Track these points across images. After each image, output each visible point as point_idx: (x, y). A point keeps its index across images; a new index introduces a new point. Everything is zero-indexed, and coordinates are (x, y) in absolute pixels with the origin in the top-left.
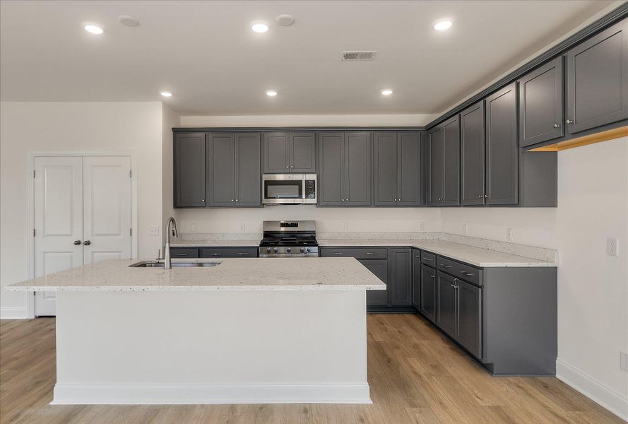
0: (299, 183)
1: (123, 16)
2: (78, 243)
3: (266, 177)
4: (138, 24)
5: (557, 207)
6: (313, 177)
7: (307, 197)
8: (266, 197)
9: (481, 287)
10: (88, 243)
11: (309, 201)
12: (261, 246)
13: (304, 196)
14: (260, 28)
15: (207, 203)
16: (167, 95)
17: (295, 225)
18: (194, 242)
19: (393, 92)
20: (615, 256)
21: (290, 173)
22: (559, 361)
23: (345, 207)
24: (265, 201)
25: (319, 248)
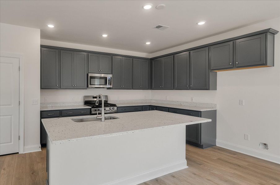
5: (216, 90)
8: (90, 84)
13: (108, 84)
15: (60, 87)
20: (243, 105)
21: (100, 73)
22: (217, 140)
23: (122, 89)
24: (89, 86)
25: (117, 107)
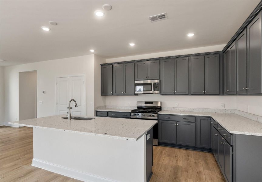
0: (151, 84)
1: (50, 22)
3: (136, 82)
4: (57, 24)
6: (156, 81)
7: (154, 90)
8: (136, 91)
9: (232, 146)
11: (157, 92)
12: (131, 112)
13: (153, 90)
14: (99, 14)
16: (92, 51)
17: (151, 103)
19: (195, 34)
21: (147, 80)
23: (174, 95)
24: (136, 93)
25: (158, 114)
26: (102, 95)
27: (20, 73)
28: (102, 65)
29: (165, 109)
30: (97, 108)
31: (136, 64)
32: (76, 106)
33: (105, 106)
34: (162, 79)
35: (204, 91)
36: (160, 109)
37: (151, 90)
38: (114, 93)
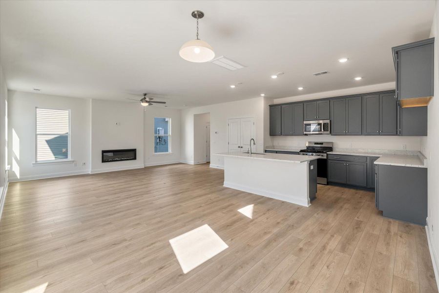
0: (321, 124)
1: (238, 83)
2: (239, 147)
3: (305, 122)
4: (242, 84)
6: (328, 121)
7: (324, 130)
8: (305, 131)
10: (242, 147)
11: (325, 132)
12: (300, 151)
13: (322, 130)
16: (263, 95)
17: (322, 144)
18: (278, 149)
23: (346, 135)
24: (305, 133)
25: (327, 154)
26: (270, 135)
27: (194, 115)
28: (271, 106)
29: (337, 150)
30: (267, 147)
31: (305, 104)
32: (254, 144)
33: (273, 146)
34: (332, 119)
35: (379, 131)
36: (331, 149)
37: (321, 131)
38: (283, 134)
